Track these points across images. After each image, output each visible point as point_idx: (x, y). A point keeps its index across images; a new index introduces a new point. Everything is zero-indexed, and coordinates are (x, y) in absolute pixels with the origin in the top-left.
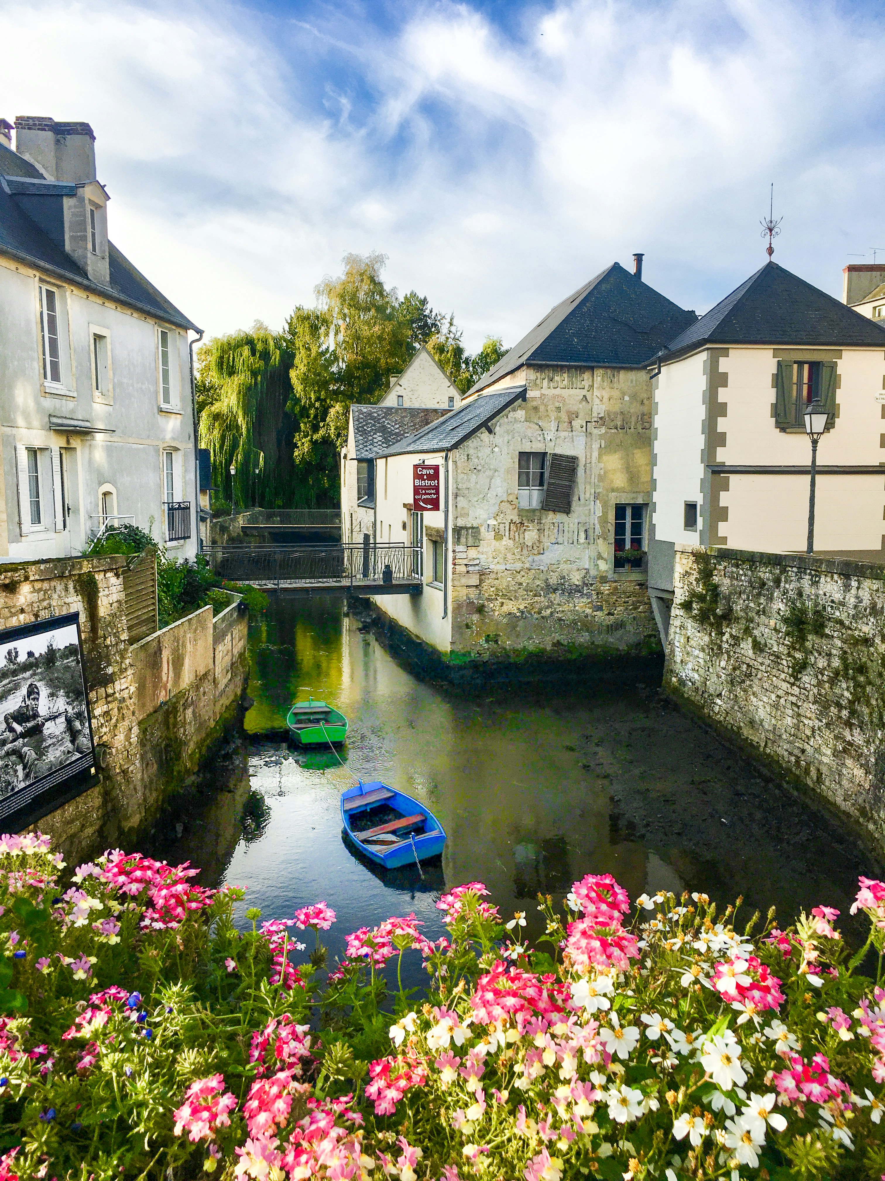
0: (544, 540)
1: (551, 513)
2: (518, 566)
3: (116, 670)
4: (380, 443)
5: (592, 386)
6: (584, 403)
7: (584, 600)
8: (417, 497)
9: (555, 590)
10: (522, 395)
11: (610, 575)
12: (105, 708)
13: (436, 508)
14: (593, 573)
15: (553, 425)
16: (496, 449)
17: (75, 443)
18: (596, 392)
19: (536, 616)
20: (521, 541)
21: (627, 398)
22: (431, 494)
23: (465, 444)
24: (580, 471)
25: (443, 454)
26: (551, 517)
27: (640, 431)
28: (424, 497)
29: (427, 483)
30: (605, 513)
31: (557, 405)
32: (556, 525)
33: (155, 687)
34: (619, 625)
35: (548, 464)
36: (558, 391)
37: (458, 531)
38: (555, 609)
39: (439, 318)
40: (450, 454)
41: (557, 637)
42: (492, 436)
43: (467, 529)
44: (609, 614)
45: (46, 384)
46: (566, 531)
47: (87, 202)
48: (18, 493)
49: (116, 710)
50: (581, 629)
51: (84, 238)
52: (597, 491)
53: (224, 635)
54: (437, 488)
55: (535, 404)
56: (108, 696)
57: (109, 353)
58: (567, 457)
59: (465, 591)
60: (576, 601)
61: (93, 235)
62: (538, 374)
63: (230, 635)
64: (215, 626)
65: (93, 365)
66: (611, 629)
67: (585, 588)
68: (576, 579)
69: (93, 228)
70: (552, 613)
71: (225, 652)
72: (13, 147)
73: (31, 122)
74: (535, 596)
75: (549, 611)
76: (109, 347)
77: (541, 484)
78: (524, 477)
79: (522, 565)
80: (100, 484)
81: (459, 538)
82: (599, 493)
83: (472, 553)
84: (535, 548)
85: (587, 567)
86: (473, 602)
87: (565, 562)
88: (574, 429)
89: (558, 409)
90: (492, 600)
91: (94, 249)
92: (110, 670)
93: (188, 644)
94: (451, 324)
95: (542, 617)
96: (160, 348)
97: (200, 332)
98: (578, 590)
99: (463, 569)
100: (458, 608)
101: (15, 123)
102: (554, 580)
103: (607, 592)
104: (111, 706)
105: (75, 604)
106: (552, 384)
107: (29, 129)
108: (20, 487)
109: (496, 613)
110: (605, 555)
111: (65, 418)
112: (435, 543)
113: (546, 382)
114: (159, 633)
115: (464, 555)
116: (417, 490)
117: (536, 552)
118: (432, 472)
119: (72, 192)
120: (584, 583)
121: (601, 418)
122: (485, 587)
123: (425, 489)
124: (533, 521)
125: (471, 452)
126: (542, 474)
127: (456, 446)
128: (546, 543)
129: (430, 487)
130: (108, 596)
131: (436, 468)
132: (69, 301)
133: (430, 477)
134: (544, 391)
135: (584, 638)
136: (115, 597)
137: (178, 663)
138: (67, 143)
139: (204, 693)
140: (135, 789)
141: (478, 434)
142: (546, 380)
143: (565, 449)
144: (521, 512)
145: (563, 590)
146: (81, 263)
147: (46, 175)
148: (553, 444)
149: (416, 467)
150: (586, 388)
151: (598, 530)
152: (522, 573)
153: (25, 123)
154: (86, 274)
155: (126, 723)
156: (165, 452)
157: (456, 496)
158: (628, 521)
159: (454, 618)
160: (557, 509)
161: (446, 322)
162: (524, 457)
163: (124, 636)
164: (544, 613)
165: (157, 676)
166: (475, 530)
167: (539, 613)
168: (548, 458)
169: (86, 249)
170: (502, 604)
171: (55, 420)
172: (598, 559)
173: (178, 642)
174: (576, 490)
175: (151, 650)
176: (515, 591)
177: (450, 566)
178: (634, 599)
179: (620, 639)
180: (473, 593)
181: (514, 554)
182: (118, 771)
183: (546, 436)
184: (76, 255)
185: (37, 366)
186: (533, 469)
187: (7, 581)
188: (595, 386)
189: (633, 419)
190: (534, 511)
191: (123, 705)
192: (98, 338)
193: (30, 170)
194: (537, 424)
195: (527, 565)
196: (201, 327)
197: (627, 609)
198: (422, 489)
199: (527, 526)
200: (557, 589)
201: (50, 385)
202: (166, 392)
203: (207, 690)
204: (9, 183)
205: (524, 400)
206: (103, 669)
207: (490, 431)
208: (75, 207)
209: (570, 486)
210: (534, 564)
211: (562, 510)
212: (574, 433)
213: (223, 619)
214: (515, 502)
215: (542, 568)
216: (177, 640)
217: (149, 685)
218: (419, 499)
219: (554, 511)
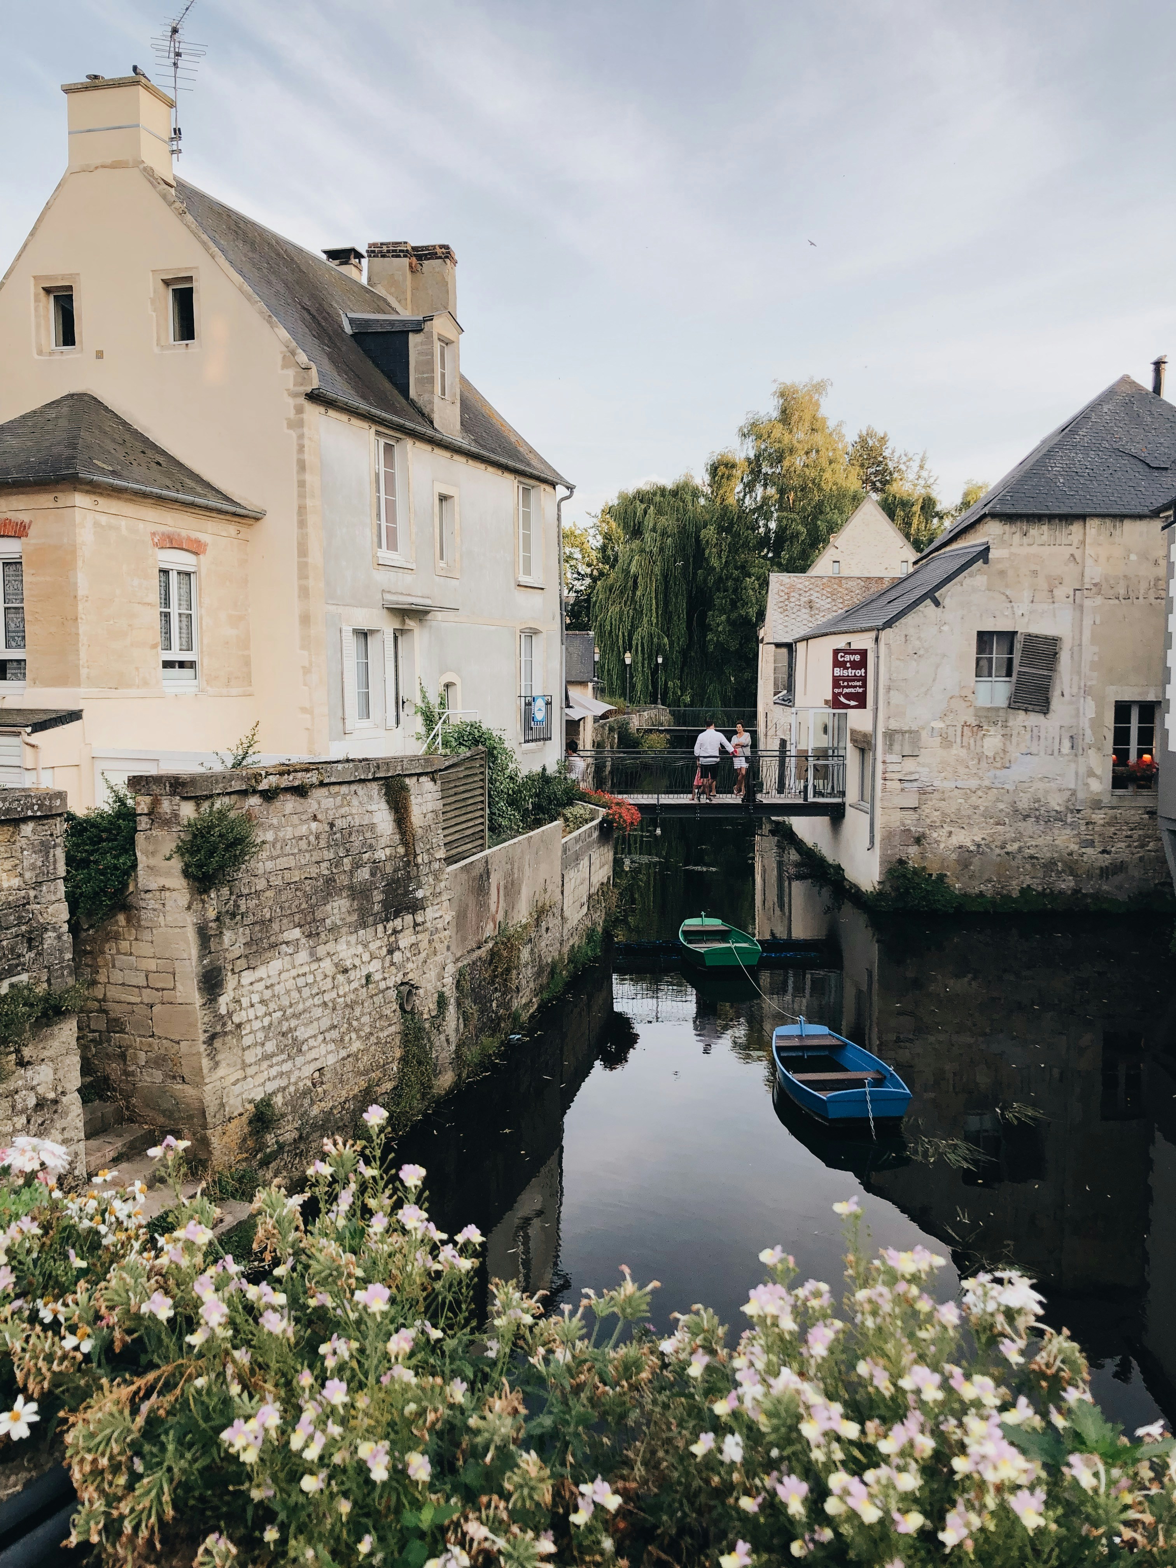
0: (1011, 748)
1: (1022, 713)
2: (973, 783)
3: (428, 894)
4: (805, 622)
5: (1083, 542)
6: (1072, 565)
7: (1068, 831)
8: (836, 691)
9: (1026, 817)
10: (984, 554)
11: (1106, 799)
12: (413, 939)
13: (862, 705)
14: (1081, 795)
15: (1027, 595)
16: (945, 628)
17: (411, 624)
18: (1089, 550)
19: (998, 851)
20: (979, 750)
21: (1133, 557)
22: (855, 687)
23: (902, 620)
24: (1065, 657)
25: (873, 634)
26: (1021, 719)
27: (1153, 601)
28: (846, 690)
29: (851, 672)
30: (1099, 714)
31: (1033, 567)
32: (1029, 729)
33: (480, 917)
34: (1118, 868)
35: (1018, 646)
36: (1034, 550)
37: (890, 735)
38: (1025, 843)
39: (904, 459)
40: (883, 635)
41: (1028, 881)
42: (940, 610)
43: (903, 733)
44: (1104, 852)
45: (379, 554)
46: (1042, 737)
47: (435, 337)
48: (343, 682)
49: (426, 941)
50: (1063, 871)
51: (431, 380)
52: (1089, 683)
53: (577, 858)
54: (864, 680)
55: (1000, 566)
56: (416, 925)
57: (457, 517)
58: (1046, 638)
59: (899, 814)
60: (1056, 832)
61: (443, 375)
62: (1007, 527)
63: (587, 859)
64: (565, 850)
65: (437, 531)
66: (1106, 872)
67: (1069, 815)
68: (1056, 802)
69: (443, 367)
70: (1020, 848)
71: (578, 881)
72: (364, 280)
73: (385, 249)
74: (998, 824)
75: (1016, 846)
76: (457, 508)
77: (1009, 674)
78: (984, 663)
79: (979, 782)
80: (442, 672)
81: (891, 745)
82: (1090, 687)
83: (909, 765)
84: (998, 759)
85: (1072, 786)
86: (909, 830)
87: (1041, 779)
88: (1056, 600)
89: (1035, 573)
90: (936, 827)
91: (443, 393)
92: (420, 894)
93: (527, 866)
94: (921, 467)
95: (1007, 853)
96: (521, 508)
97: (570, 488)
98: (1059, 817)
99: (897, 785)
100: (888, 837)
101: (367, 251)
102: (1024, 804)
103: (1102, 822)
104: (420, 937)
105: (379, 813)
106: (1025, 540)
107: (383, 256)
108: (345, 676)
109: (942, 846)
110: (1098, 772)
111: (402, 594)
112: (862, 751)
113: (1017, 537)
114: (487, 852)
115: (896, 768)
116: (836, 682)
117: (999, 765)
118: (857, 658)
119: (418, 327)
120: (1067, 808)
121: (1095, 585)
122: (927, 811)
123: (848, 681)
124: (995, 723)
125: (911, 631)
126: (1010, 661)
127: (889, 624)
128: (1014, 752)
129: (855, 678)
130: (420, 805)
131: (863, 653)
132: (410, 455)
133: (855, 665)
134: (1014, 550)
135: (1067, 884)
136: (430, 806)
137: (511, 889)
138: (424, 269)
139: (547, 929)
140: (447, 1040)
141: (920, 607)
142: (1018, 534)
143: (1042, 627)
144: (979, 712)
145: (1037, 818)
146: (426, 411)
147: (399, 309)
148: (1026, 619)
149: (836, 652)
150: (1075, 544)
151: (1089, 737)
152: (980, 793)
153: (378, 251)
154: (432, 422)
155: (439, 958)
156: (523, 635)
157: (889, 689)
158: (1134, 725)
159: (883, 849)
160: (1030, 707)
161: (915, 466)
162: (984, 639)
163: (441, 854)
164: (1009, 848)
165: (482, 905)
166: (914, 735)
167: (1002, 848)
168: (1019, 638)
169: (433, 393)
170: (950, 833)
171: (388, 597)
172: (1089, 776)
173: (512, 864)
174: (1058, 681)
175: (476, 872)
176: (969, 817)
177: (879, 782)
178: (1141, 832)
179: (1120, 888)
180: (910, 819)
181: (968, 767)
182: (425, 1016)
183: (1015, 609)
184: (420, 402)
185: (369, 534)
186: (997, 655)
187: (296, 783)
188: (1087, 541)
189: (1143, 586)
190: (997, 709)
191: (435, 937)
192: (443, 498)
193: (381, 304)
194: (1003, 594)
195: (987, 783)
196: (572, 482)
197: (1129, 846)
198: (844, 681)
199: (988, 731)
200: (1028, 816)
201: (385, 555)
202: (527, 561)
203: (550, 926)
204: (352, 321)
205: (986, 562)
206: (411, 892)
207: (937, 603)
208: (422, 344)
209: (1049, 678)
210: (996, 781)
211: (1037, 708)
212: (1056, 605)
213: (577, 840)
214: (971, 697)
215: (1007, 786)
216: (511, 861)
217: (471, 915)
218: (840, 694)
219: (1026, 710)
